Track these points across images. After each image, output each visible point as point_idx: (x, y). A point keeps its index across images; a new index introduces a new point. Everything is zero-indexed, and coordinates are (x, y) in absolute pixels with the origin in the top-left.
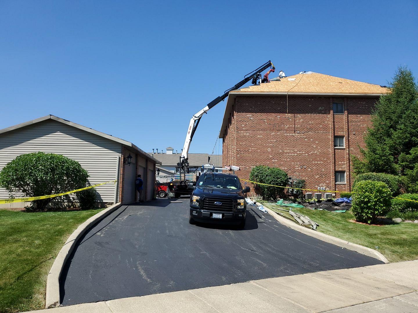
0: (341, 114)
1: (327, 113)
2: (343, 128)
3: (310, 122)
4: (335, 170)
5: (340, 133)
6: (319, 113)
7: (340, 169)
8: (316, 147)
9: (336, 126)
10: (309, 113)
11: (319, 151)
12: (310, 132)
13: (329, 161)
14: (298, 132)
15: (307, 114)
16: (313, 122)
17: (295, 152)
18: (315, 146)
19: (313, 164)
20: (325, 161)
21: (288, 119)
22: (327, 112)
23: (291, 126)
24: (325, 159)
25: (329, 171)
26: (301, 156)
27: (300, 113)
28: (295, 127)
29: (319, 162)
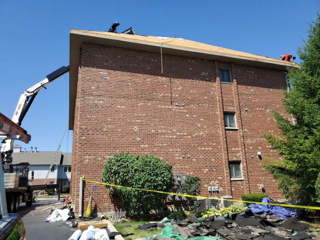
0: (229, 84)
1: (213, 81)
2: (232, 102)
3: (192, 91)
4: (228, 160)
5: (230, 109)
6: (202, 80)
7: (235, 159)
8: (202, 127)
9: (225, 99)
10: (189, 79)
11: (206, 132)
12: (192, 105)
13: (219, 147)
14: (177, 104)
15: (187, 80)
16: (195, 91)
17: (173, 133)
18: (199, 125)
19: (199, 152)
20: (214, 147)
21: (162, 84)
22: (211, 79)
23: (166, 94)
24: (214, 144)
25: (221, 162)
26: (182, 140)
27: (177, 78)
28: (171, 97)
29: (207, 149)
